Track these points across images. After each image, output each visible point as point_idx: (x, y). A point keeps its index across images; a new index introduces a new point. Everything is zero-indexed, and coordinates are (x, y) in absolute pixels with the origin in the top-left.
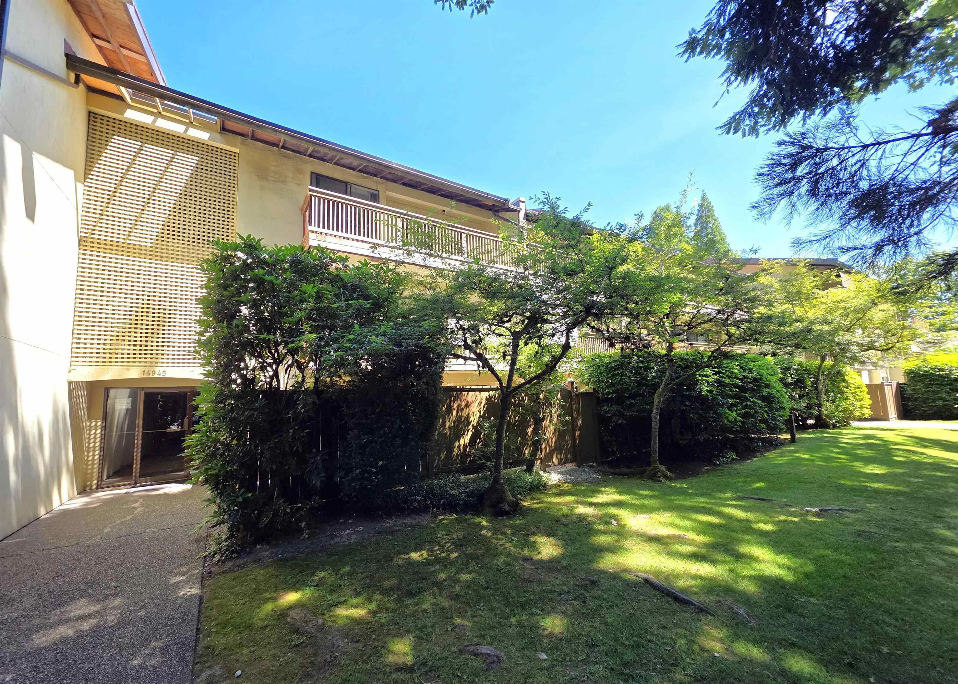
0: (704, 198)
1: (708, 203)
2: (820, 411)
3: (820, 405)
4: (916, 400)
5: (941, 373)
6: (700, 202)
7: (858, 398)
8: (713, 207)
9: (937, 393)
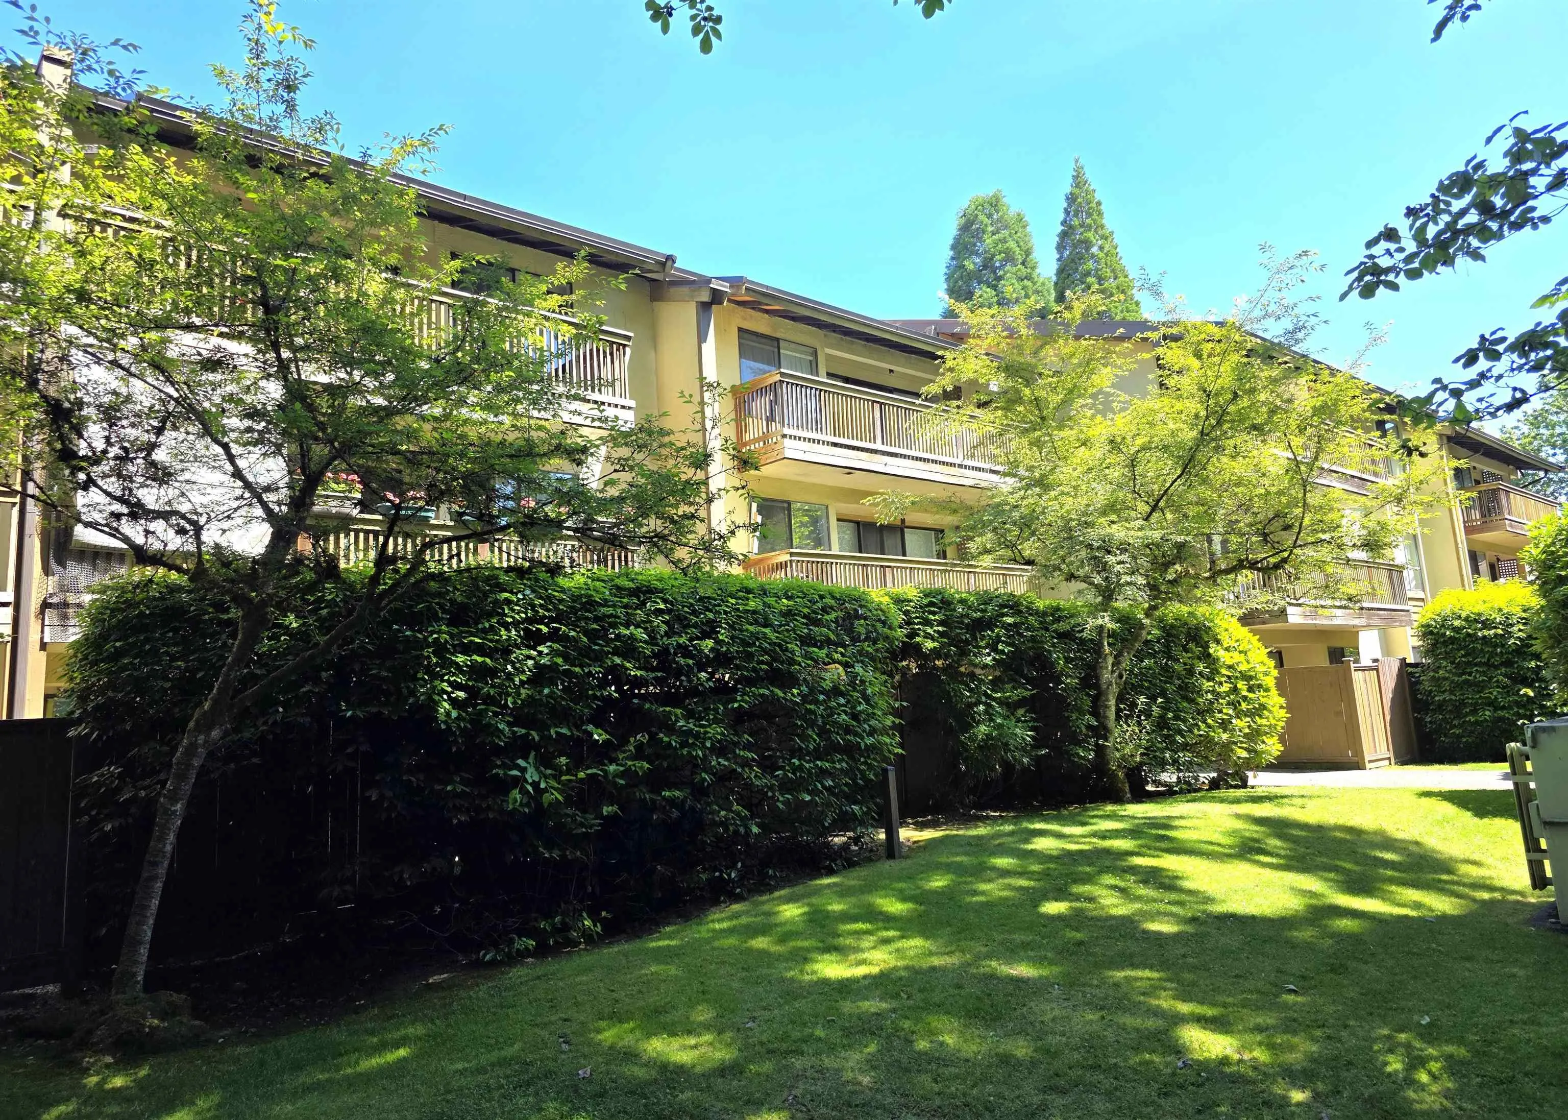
0: (1079, 180)
1: (1087, 192)
2: (1100, 751)
3: (1101, 731)
4: (1441, 706)
5: (1486, 632)
6: (1068, 190)
7: (1244, 706)
8: (1099, 203)
9: (1480, 687)
